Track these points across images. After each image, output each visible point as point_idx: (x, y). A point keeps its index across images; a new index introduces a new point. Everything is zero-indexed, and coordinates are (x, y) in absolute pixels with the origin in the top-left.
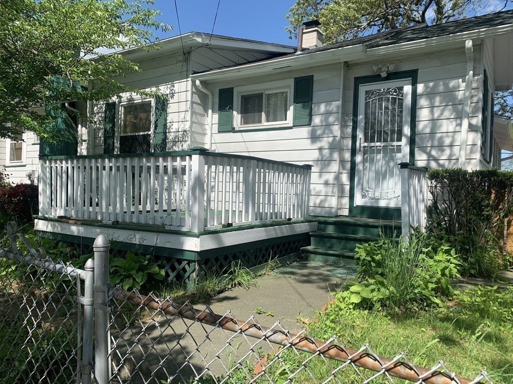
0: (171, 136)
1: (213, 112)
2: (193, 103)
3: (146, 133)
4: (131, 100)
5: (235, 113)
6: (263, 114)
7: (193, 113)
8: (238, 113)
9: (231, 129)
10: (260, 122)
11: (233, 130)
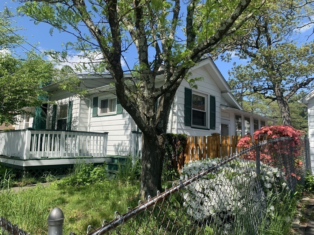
0: (73, 119)
1: (91, 108)
2: (81, 104)
3: (65, 118)
4: (62, 103)
5: (98, 108)
6: (108, 109)
7: (81, 109)
8: (100, 108)
9: (96, 116)
10: (107, 112)
11: (97, 116)
